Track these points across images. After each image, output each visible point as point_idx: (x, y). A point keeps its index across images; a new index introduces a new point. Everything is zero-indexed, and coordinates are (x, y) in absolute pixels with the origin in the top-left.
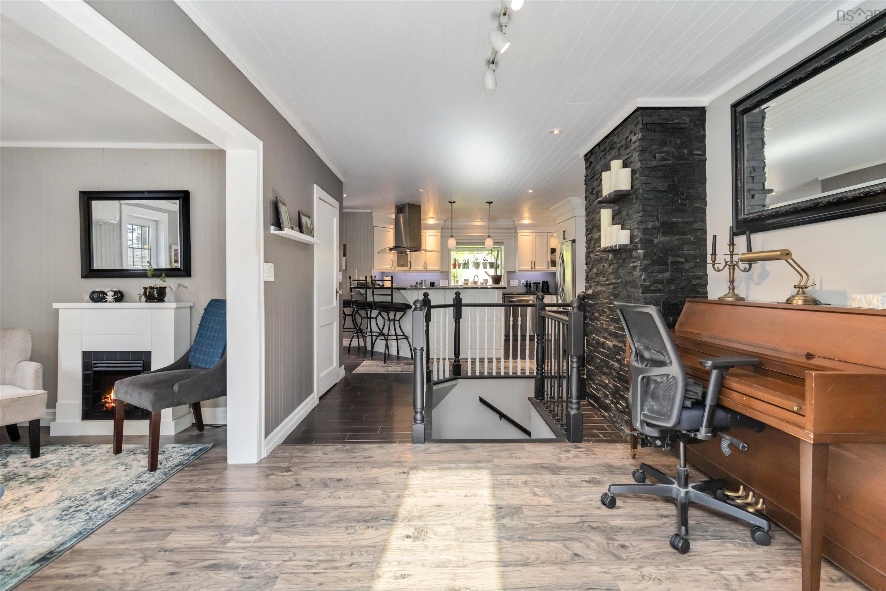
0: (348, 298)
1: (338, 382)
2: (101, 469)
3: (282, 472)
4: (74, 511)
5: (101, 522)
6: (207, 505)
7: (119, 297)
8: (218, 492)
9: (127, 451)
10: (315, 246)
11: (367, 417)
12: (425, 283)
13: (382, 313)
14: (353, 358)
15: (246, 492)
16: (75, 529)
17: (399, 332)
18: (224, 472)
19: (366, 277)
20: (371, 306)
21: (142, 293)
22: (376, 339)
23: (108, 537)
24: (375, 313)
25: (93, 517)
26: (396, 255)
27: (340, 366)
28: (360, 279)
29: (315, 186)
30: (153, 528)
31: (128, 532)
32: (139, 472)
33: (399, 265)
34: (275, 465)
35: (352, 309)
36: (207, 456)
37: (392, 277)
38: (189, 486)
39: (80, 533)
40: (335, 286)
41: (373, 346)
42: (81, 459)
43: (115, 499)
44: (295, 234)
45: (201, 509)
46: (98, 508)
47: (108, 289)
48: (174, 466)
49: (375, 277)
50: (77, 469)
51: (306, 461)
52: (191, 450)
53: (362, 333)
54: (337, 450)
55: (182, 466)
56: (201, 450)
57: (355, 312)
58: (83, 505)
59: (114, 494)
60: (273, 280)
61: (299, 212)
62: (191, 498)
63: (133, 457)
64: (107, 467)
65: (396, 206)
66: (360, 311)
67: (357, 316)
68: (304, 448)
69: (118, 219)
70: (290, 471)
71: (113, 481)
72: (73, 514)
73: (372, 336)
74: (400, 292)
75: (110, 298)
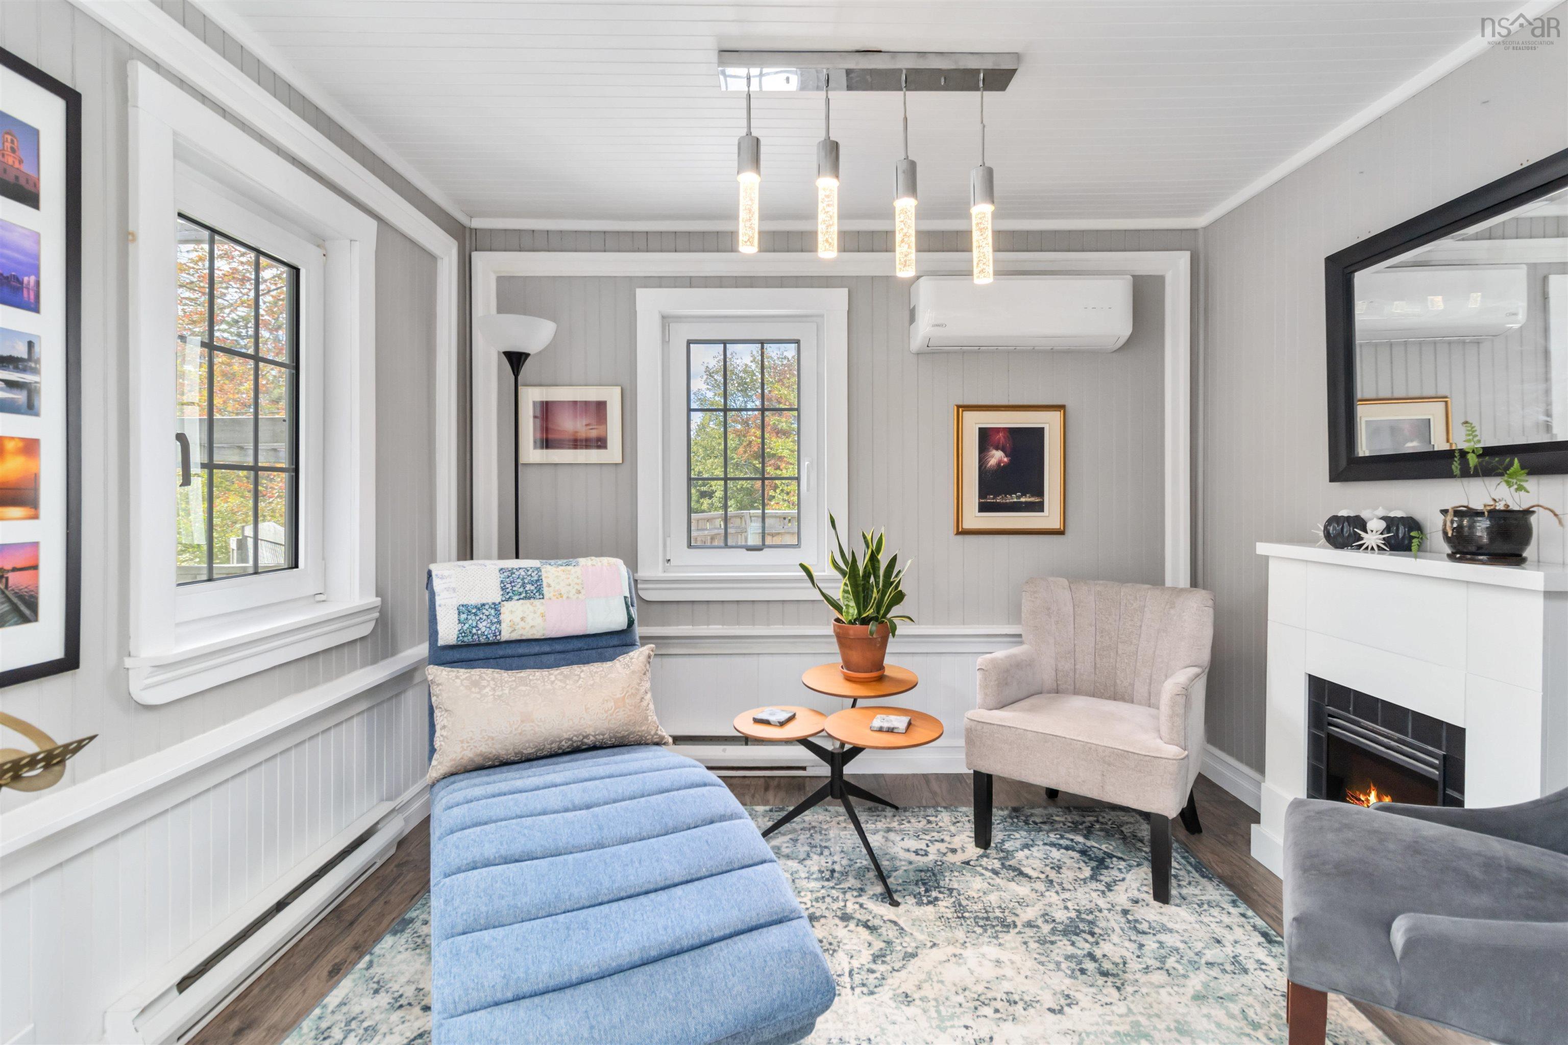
7: (1400, 538)
21: (1445, 528)
42: (1215, 972)
47: (1376, 512)
50: (1175, 1000)
75: (1372, 538)
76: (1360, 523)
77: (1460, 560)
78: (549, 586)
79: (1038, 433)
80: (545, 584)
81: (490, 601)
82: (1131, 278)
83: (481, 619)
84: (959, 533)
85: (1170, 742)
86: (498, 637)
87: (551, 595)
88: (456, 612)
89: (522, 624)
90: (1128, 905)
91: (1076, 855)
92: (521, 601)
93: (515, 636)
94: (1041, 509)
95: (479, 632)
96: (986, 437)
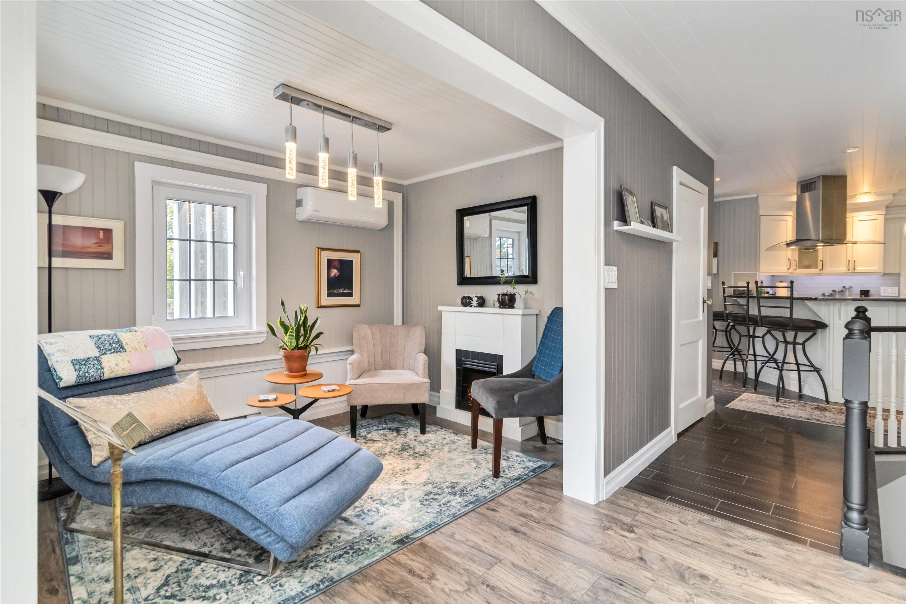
0: (719, 308)
1: (704, 416)
2: (459, 461)
3: (623, 529)
4: (432, 499)
5: (447, 519)
6: (536, 542)
7: (482, 303)
8: (549, 529)
9: (482, 448)
10: (674, 244)
11: (749, 481)
12: (850, 291)
13: (773, 332)
14: (725, 387)
15: (578, 543)
16: (428, 519)
17: (802, 359)
18: (559, 504)
19: (748, 283)
20: (757, 321)
21: (496, 299)
22: (763, 367)
23: (448, 540)
24: (761, 331)
25: (442, 512)
26: (797, 253)
27: (708, 396)
28: (738, 285)
29: (675, 168)
30: (483, 549)
31: (463, 542)
32: (486, 474)
33: (801, 265)
34: (616, 515)
35: (725, 323)
36: (545, 476)
37: (792, 282)
38: (522, 509)
39: (430, 526)
40: (702, 294)
41: (757, 375)
42: (449, 445)
43: (462, 498)
44: (647, 230)
45: (529, 545)
46: (448, 502)
47: (474, 295)
48: (514, 478)
49: (762, 282)
50: (444, 454)
51: (654, 525)
52: (531, 464)
53: (740, 355)
54: (700, 522)
55: (521, 480)
56: (540, 467)
57: (730, 327)
58: (439, 495)
59: (463, 492)
60: (616, 287)
61: (651, 202)
62: (522, 526)
63: (484, 455)
64: (464, 460)
65: (798, 183)
66: (737, 327)
67: (733, 333)
68: (654, 503)
69: (488, 233)
70: (633, 532)
71: (465, 476)
72: (431, 502)
73: (755, 361)
74: (806, 305)
75: (474, 303)
76: (470, 298)
77: (502, 308)
78: (127, 344)
79: (350, 263)
80: (124, 343)
81: (93, 356)
82: (387, 202)
83: (89, 367)
84: (319, 307)
85: (424, 377)
86: (102, 378)
87: (130, 349)
88: (71, 364)
89: (117, 368)
90: (415, 438)
91: (388, 430)
92: (113, 355)
93: (113, 376)
94: (352, 296)
95: (90, 375)
96: (330, 263)
